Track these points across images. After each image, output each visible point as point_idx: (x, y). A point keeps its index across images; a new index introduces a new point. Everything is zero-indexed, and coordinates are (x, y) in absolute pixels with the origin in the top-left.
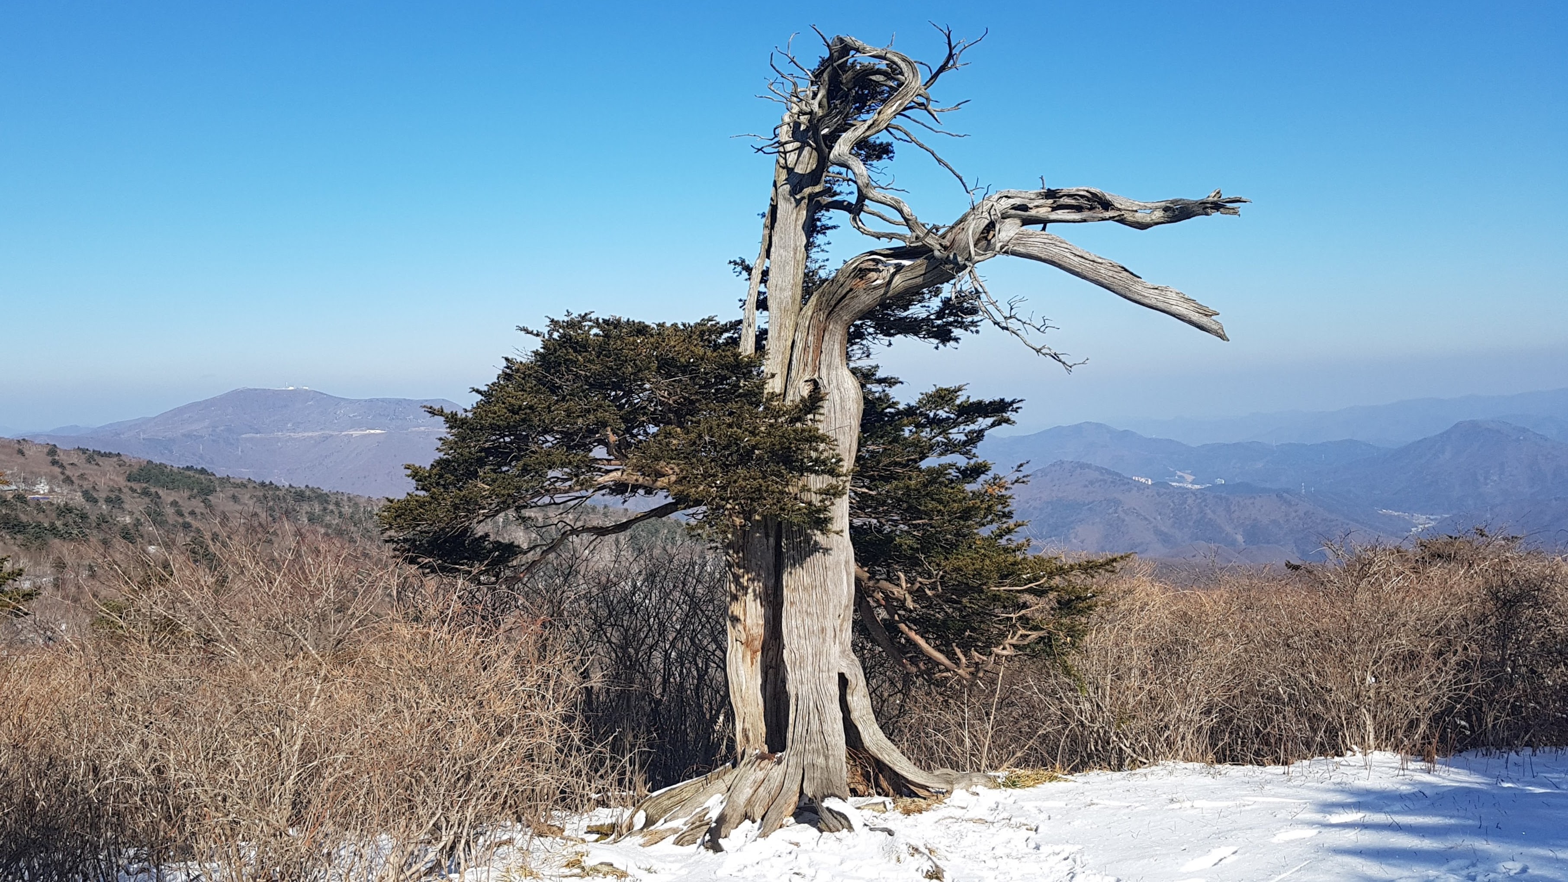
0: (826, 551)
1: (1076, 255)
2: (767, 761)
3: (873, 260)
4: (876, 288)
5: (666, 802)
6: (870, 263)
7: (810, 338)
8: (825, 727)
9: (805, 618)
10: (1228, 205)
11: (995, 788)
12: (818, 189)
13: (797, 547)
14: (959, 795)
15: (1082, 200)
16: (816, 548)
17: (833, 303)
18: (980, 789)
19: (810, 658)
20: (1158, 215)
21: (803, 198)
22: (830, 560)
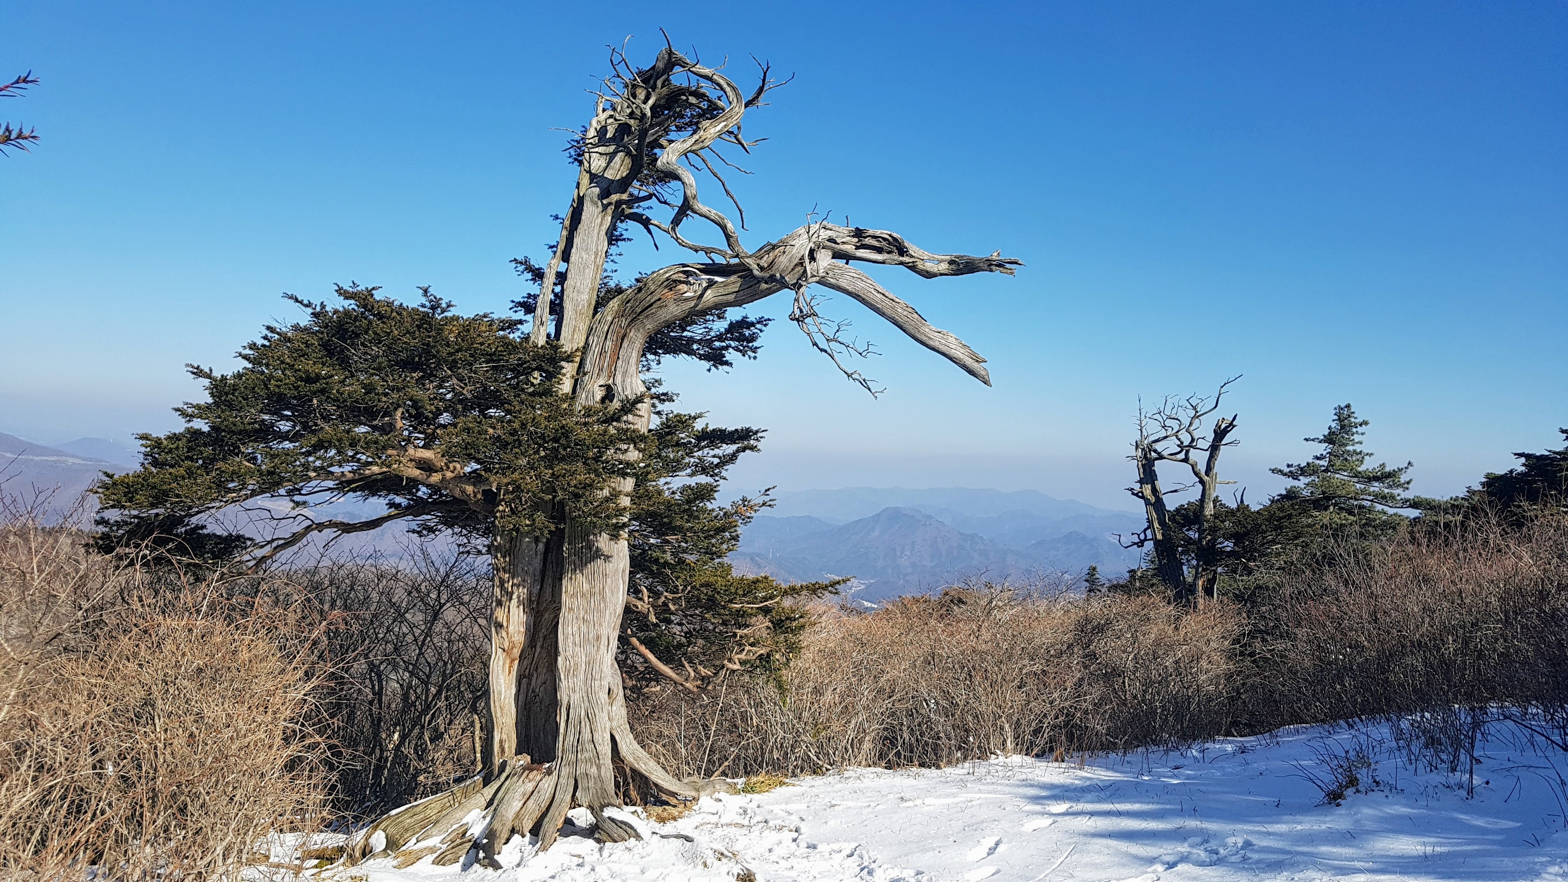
0: (607, 558)
1: (878, 292)
2: (535, 772)
3: (684, 272)
4: (687, 299)
5: (408, 821)
6: (681, 275)
7: (609, 343)
8: (596, 736)
9: (581, 625)
10: (1008, 266)
11: (735, 793)
12: (625, 197)
13: (579, 553)
14: (705, 801)
15: (884, 243)
16: (597, 554)
17: (639, 310)
18: (722, 795)
19: (584, 666)
20: (944, 267)
21: (610, 204)
22: (610, 567)
